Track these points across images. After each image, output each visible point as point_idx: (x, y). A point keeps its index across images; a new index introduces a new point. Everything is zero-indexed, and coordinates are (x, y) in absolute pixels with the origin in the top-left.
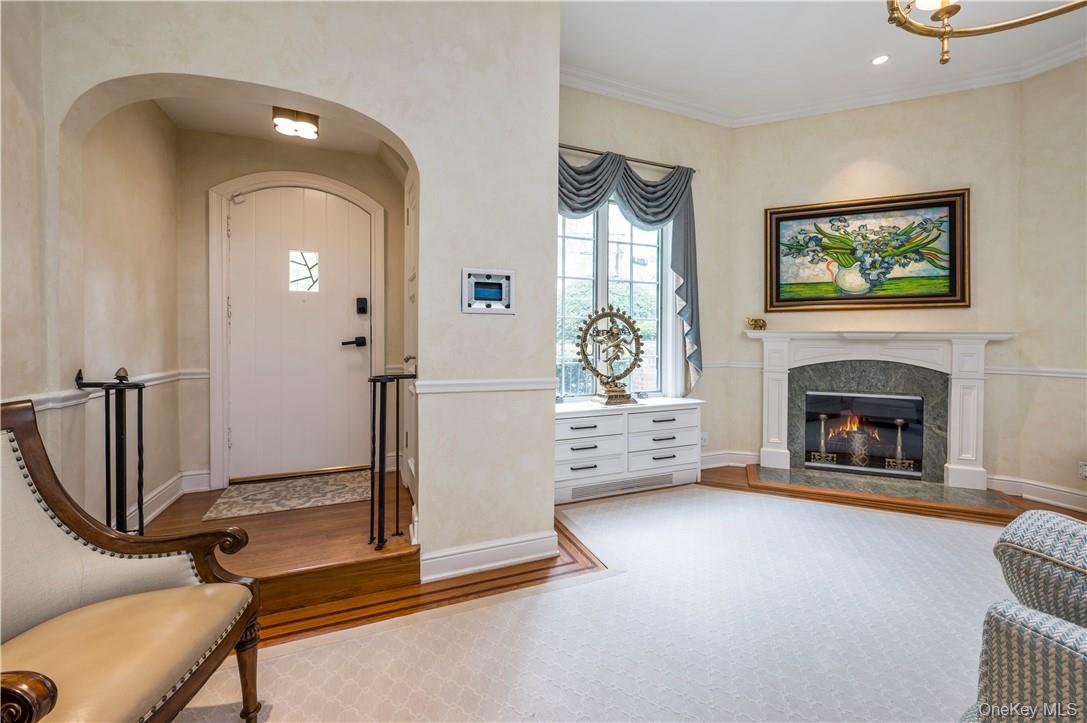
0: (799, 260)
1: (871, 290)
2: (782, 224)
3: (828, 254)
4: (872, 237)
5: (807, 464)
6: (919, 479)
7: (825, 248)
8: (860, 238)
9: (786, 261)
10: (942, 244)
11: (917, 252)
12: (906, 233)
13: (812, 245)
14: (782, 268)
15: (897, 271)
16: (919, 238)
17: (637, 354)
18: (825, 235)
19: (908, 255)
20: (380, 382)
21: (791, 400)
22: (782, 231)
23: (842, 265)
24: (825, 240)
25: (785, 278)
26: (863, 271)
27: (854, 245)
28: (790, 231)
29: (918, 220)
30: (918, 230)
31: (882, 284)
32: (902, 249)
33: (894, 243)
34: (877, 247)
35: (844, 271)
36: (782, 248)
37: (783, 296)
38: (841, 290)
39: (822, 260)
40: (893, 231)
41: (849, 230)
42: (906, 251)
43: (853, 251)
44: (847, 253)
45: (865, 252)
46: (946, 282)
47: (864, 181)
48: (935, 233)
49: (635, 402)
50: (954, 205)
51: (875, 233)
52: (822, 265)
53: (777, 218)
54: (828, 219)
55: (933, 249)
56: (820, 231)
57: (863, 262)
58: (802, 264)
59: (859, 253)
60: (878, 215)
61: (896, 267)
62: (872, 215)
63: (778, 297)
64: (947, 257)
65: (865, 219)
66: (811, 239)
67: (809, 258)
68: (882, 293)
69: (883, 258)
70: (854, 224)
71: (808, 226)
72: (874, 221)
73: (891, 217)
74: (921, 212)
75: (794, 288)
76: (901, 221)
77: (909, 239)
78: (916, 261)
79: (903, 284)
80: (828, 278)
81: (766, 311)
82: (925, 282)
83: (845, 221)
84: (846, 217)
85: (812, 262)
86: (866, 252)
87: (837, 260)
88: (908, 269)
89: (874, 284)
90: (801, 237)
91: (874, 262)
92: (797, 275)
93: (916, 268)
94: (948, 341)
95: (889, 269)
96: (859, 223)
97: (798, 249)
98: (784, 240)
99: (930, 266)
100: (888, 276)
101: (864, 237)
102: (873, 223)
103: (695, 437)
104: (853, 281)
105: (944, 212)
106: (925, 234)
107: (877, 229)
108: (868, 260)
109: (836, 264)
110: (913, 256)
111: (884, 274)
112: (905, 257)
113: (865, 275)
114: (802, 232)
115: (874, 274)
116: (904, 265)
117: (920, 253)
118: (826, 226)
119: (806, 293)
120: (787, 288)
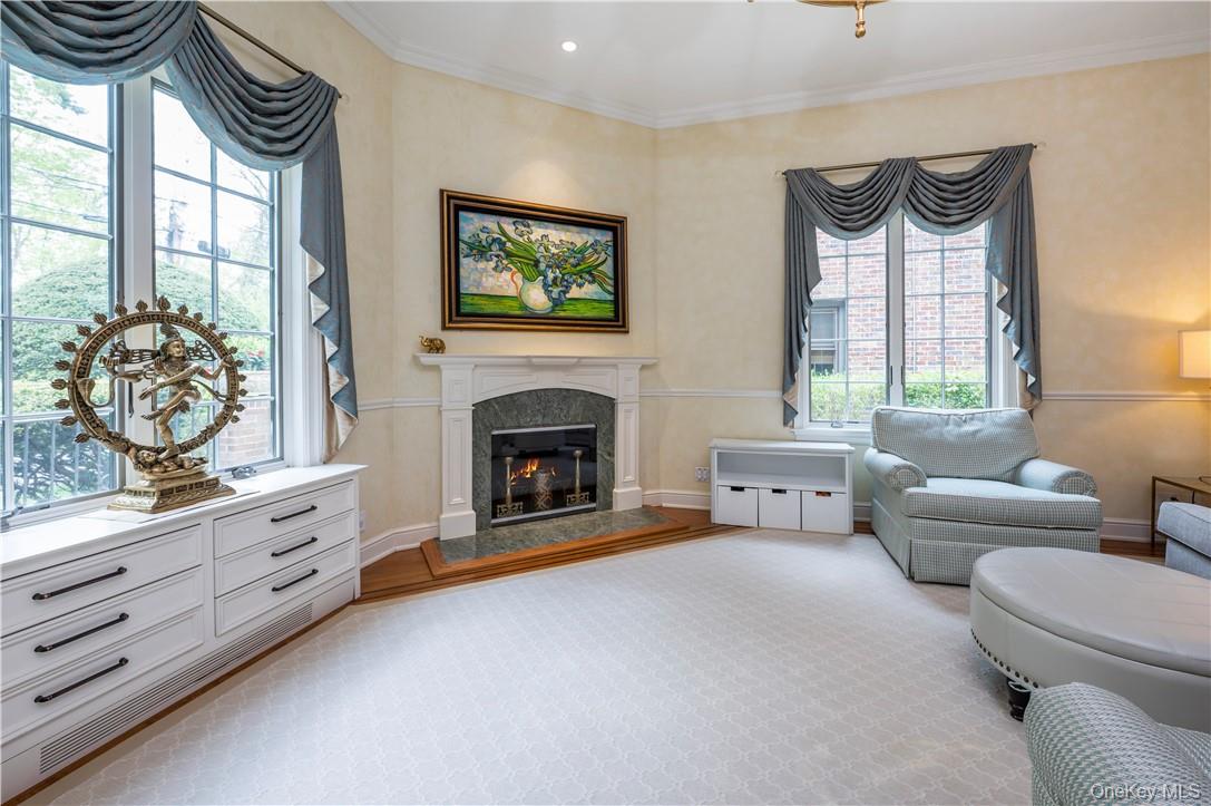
0: (481, 265)
1: (553, 310)
2: (461, 214)
3: (512, 263)
4: (554, 250)
5: (494, 521)
6: (594, 510)
7: (509, 255)
8: (542, 249)
9: (467, 263)
10: (608, 268)
11: (590, 273)
12: (581, 251)
13: (495, 247)
14: (463, 272)
15: (574, 292)
16: (592, 259)
17: (231, 397)
18: (509, 239)
19: (584, 275)
21: (475, 445)
22: (462, 224)
23: (526, 278)
24: (509, 244)
25: (467, 286)
26: (545, 286)
27: (538, 255)
28: (471, 225)
29: (591, 241)
30: (590, 250)
31: (562, 303)
32: (578, 268)
33: (572, 260)
34: (557, 262)
35: (528, 284)
36: (462, 245)
37: (465, 309)
38: (525, 307)
39: (506, 268)
40: (571, 247)
41: (533, 237)
42: (582, 271)
43: (537, 263)
44: (531, 265)
45: (548, 266)
46: (611, 307)
47: (543, 185)
48: (603, 256)
49: (231, 491)
50: (616, 230)
51: (555, 245)
52: (506, 275)
53: (456, 206)
54: (511, 220)
55: (600, 272)
56: (504, 233)
57: (546, 277)
58: (485, 270)
59: (542, 266)
60: (558, 226)
61: (574, 286)
62: (552, 225)
63: (459, 310)
64: (611, 282)
65: (546, 228)
66: (494, 240)
67: (492, 264)
68: (562, 314)
69: (563, 275)
70: (537, 231)
71: (491, 222)
72: (554, 232)
73: (568, 231)
74: (593, 231)
75: (478, 300)
76: (577, 238)
77: (583, 259)
78: (589, 282)
79: (580, 306)
80: (512, 291)
81: (444, 328)
82: (596, 305)
83: (529, 226)
84: (530, 222)
85: (495, 269)
86: (550, 267)
87: (521, 270)
88: (584, 289)
89: (557, 303)
90: (483, 236)
91: (555, 278)
92: (479, 284)
93: (590, 290)
94: (615, 366)
95: (568, 288)
96: (543, 231)
97: (481, 251)
98: (464, 236)
99: (600, 290)
100: (567, 296)
101: (547, 249)
102: (557, 236)
103: (351, 528)
104: (537, 298)
105: (605, 237)
106: (596, 256)
107: (557, 242)
108: (551, 276)
109: (519, 275)
110: (587, 276)
111: (565, 292)
112: (581, 277)
113: (548, 292)
114: (484, 230)
115: (556, 291)
116: (580, 286)
117: (592, 275)
118: (509, 228)
119: (490, 308)
120: (468, 300)
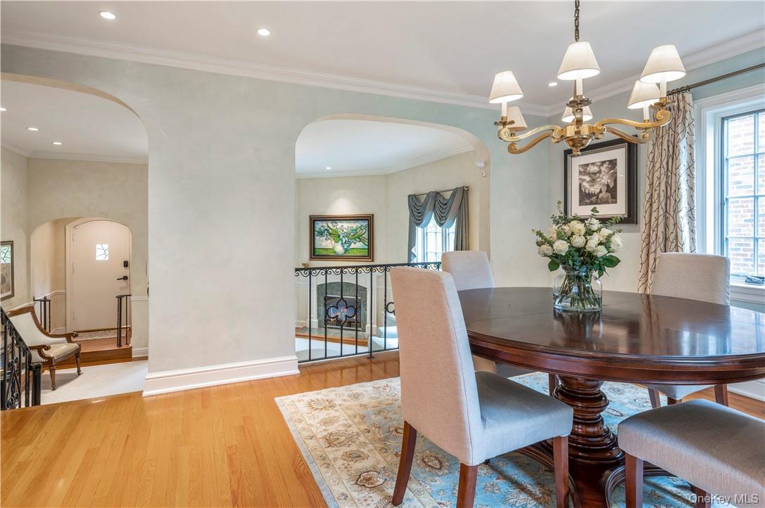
0: (322, 238)
2: (316, 222)
3: (331, 237)
4: (345, 231)
7: (330, 234)
8: (341, 231)
9: (317, 238)
10: (366, 236)
11: (359, 238)
12: (355, 230)
13: (326, 232)
14: (316, 241)
15: (353, 246)
16: (360, 232)
18: (331, 229)
20: (120, 298)
21: (319, 299)
22: (316, 225)
23: (335, 242)
25: (317, 246)
26: (342, 244)
27: (340, 233)
28: (319, 225)
29: (359, 225)
30: (359, 229)
31: (348, 250)
32: (354, 236)
33: (352, 234)
34: (347, 235)
35: (336, 244)
36: (316, 233)
37: (317, 253)
38: (335, 252)
39: (329, 239)
40: (352, 229)
41: (338, 227)
42: (356, 237)
43: (339, 236)
44: (336, 236)
46: (367, 250)
47: (342, 206)
48: (364, 231)
50: (369, 219)
52: (329, 241)
53: (313, 220)
54: (331, 222)
55: (363, 237)
56: (328, 227)
57: (342, 241)
58: (323, 240)
59: (341, 237)
60: (347, 222)
61: (353, 244)
62: (345, 222)
63: (314, 254)
64: (368, 241)
65: (343, 223)
66: (325, 230)
68: (349, 254)
69: (349, 240)
70: (339, 225)
71: (324, 224)
73: (351, 223)
74: (360, 222)
75: (320, 250)
76: (354, 225)
77: (356, 233)
78: (359, 242)
79: (355, 251)
80: (331, 247)
81: (310, 260)
82: (361, 250)
84: (337, 222)
85: (326, 239)
86: (344, 237)
87: (334, 239)
88: (357, 244)
89: (346, 250)
90: (322, 229)
91: (346, 241)
92: (321, 245)
93: (359, 245)
95: (350, 244)
96: (341, 224)
97: (321, 234)
98: (317, 229)
99: (363, 244)
100: (350, 247)
101: (343, 231)
102: (346, 226)
104: (339, 249)
105: (365, 223)
107: (346, 228)
108: (344, 240)
110: (358, 240)
112: (355, 240)
113: (343, 247)
114: (323, 226)
115: (346, 246)
116: (355, 243)
117: (360, 238)
118: (330, 225)
119: (324, 253)
120: (317, 250)
